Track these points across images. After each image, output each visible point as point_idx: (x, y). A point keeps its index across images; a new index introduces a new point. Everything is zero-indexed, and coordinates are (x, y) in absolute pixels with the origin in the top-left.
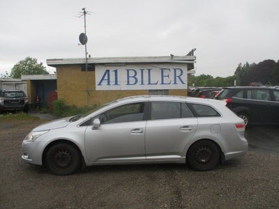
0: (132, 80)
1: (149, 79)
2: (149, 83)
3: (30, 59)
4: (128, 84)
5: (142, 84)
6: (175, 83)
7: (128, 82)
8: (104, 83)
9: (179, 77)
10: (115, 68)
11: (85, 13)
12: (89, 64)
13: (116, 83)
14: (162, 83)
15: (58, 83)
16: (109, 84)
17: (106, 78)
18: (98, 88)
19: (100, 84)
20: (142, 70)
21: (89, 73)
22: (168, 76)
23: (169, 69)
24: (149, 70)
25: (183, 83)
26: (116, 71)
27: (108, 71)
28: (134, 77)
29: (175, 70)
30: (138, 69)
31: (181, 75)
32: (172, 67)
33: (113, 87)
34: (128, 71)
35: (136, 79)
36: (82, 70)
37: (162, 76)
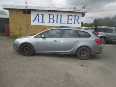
2: (61, 23)
4: (49, 22)
5: (57, 23)
6: (75, 23)
9: (77, 20)
10: (42, 13)
12: (27, 10)
13: (43, 22)
14: (68, 23)
16: (38, 22)
17: (37, 18)
18: (32, 24)
19: (33, 22)
20: (57, 15)
21: (28, 15)
22: (71, 19)
23: (72, 16)
24: (61, 15)
25: (79, 24)
26: (43, 15)
27: (38, 15)
28: (52, 19)
29: (75, 16)
30: (55, 14)
31: (78, 19)
32: (74, 15)
33: (40, 24)
34: (49, 15)
35: (54, 20)
36: (24, 13)
37: (68, 19)
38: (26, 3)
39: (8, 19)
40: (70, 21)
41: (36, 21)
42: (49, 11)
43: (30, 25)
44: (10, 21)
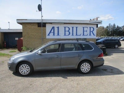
0: (67, 33)
1: (77, 32)
2: (77, 35)
4: (65, 35)
5: (73, 35)
6: (90, 35)
9: (92, 32)
10: (57, 26)
12: (43, 23)
13: (58, 35)
14: (83, 35)
15: (23, 34)
16: (54, 35)
17: (52, 31)
18: (47, 37)
19: (49, 35)
20: (73, 28)
21: (43, 28)
22: (87, 31)
23: (87, 27)
24: (77, 28)
25: (94, 35)
26: (58, 28)
27: (53, 28)
28: (68, 31)
29: (90, 28)
31: (93, 30)
32: (89, 26)
33: (56, 37)
34: (65, 27)
35: (69, 32)
36: (38, 26)
37: (84, 31)
38: (42, 16)
41: (52, 34)
42: (65, 23)
43: (45, 38)
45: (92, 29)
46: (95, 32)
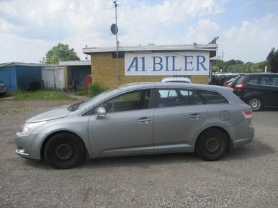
0: (158, 67)
1: (174, 66)
2: (174, 70)
3: (62, 46)
4: (154, 70)
5: (167, 70)
6: (198, 69)
7: (154, 68)
8: (133, 69)
9: (201, 64)
10: (142, 56)
11: (116, 5)
12: (120, 52)
13: (143, 69)
14: (186, 69)
15: (92, 69)
16: (137, 70)
17: (134, 64)
18: (127, 73)
19: (129, 70)
20: (167, 58)
21: (120, 59)
22: (191, 63)
23: (192, 57)
24: (174, 57)
25: (205, 69)
26: (143, 58)
27: (136, 58)
28: (159, 64)
29: (198, 57)
30: (163, 56)
31: (204, 62)
32: (195, 55)
33: (140, 73)
34: (154, 58)
35: (161, 65)
36: (113, 58)
37: (186, 63)
39: (89, 67)
40: (189, 67)
42: (153, 51)
43: (124, 76)
44: (92, 72)
45: (201, 60)
46: (207, 64)
